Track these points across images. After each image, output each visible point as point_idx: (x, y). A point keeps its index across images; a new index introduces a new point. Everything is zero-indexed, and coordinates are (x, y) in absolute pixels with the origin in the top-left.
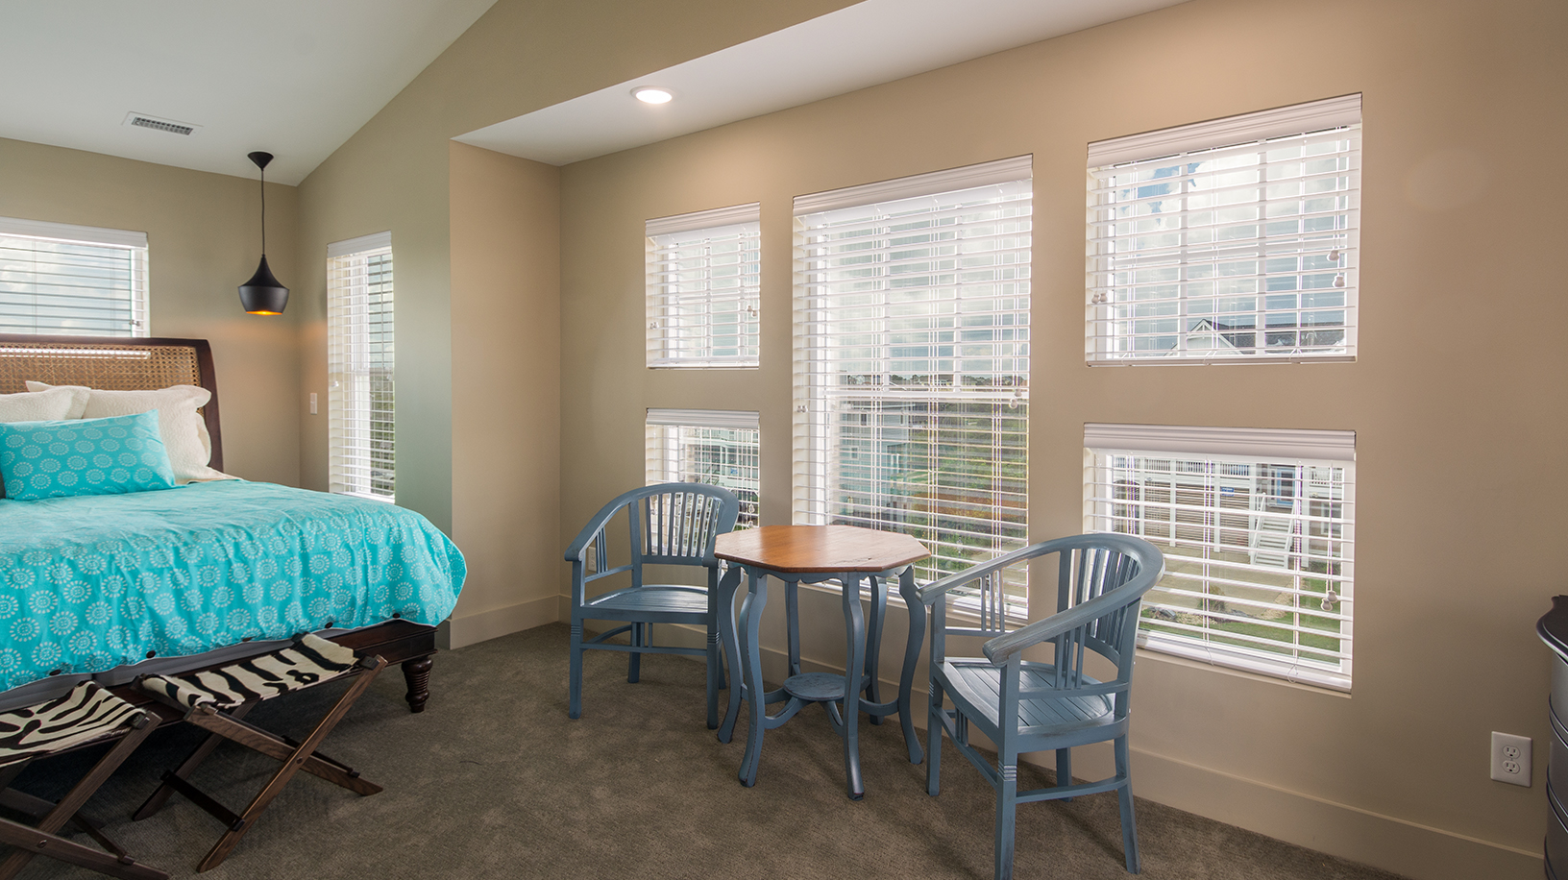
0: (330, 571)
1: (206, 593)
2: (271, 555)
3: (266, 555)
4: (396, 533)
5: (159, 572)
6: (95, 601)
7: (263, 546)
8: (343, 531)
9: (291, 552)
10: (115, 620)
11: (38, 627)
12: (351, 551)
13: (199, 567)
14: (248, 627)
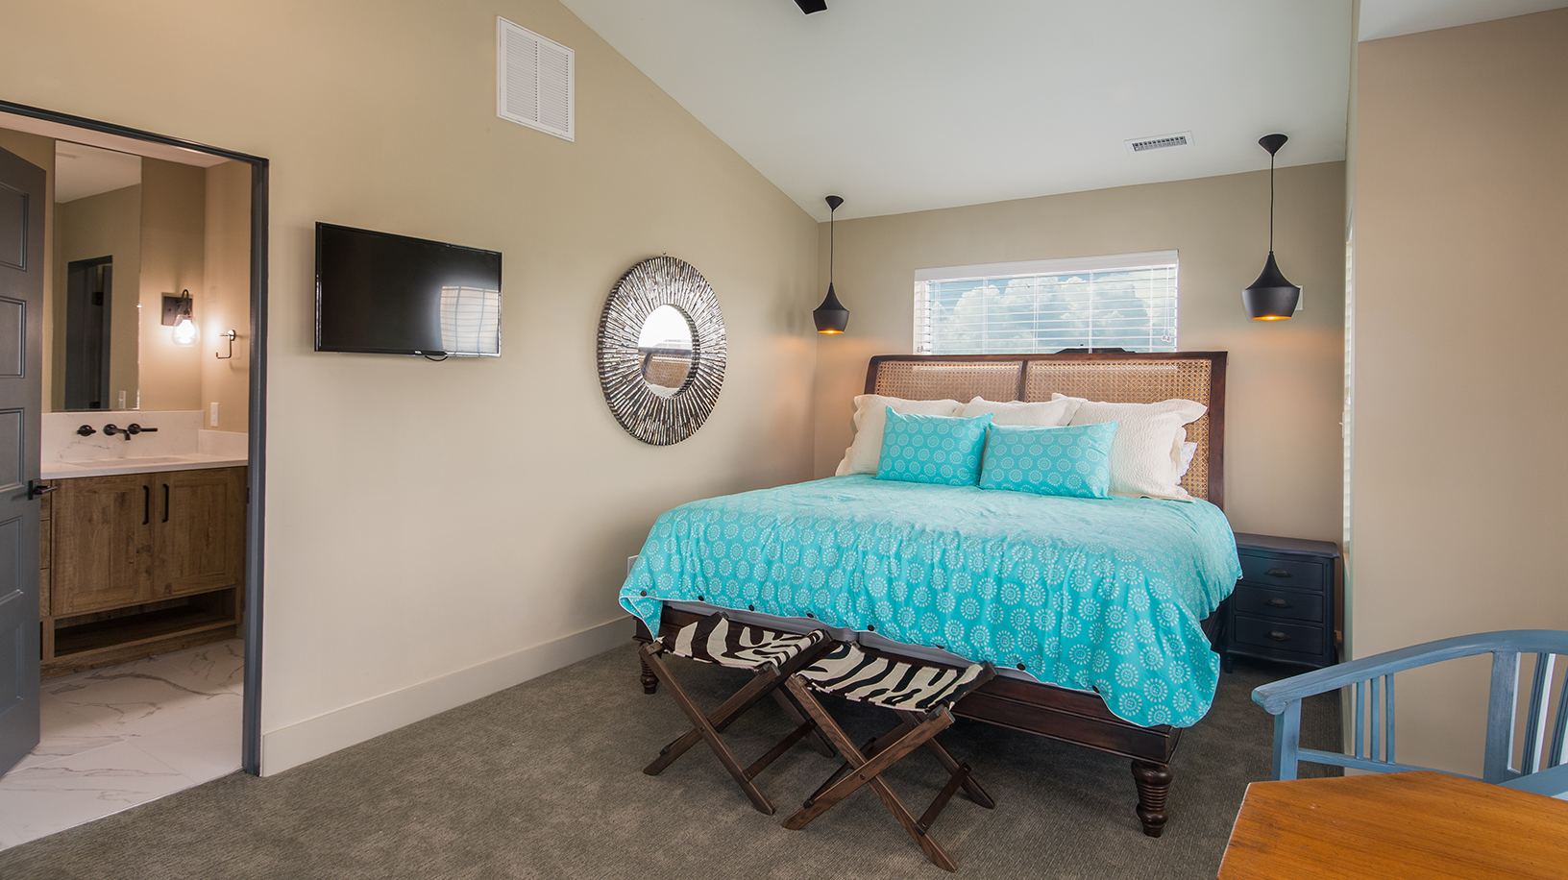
0: (1020, 605)
1: (911, 588)
2: (968, 570)
3: (964, 568)
4: (1107, 586)
5: (881, 558)
6: (837, 568)
7: (964, 559)
8: (1046, 565)
9: (986, 573)
10: (845, 588)
11: (804, 576)
12: (1047, 591)
13: (910, 562)
14: (936, 634)
